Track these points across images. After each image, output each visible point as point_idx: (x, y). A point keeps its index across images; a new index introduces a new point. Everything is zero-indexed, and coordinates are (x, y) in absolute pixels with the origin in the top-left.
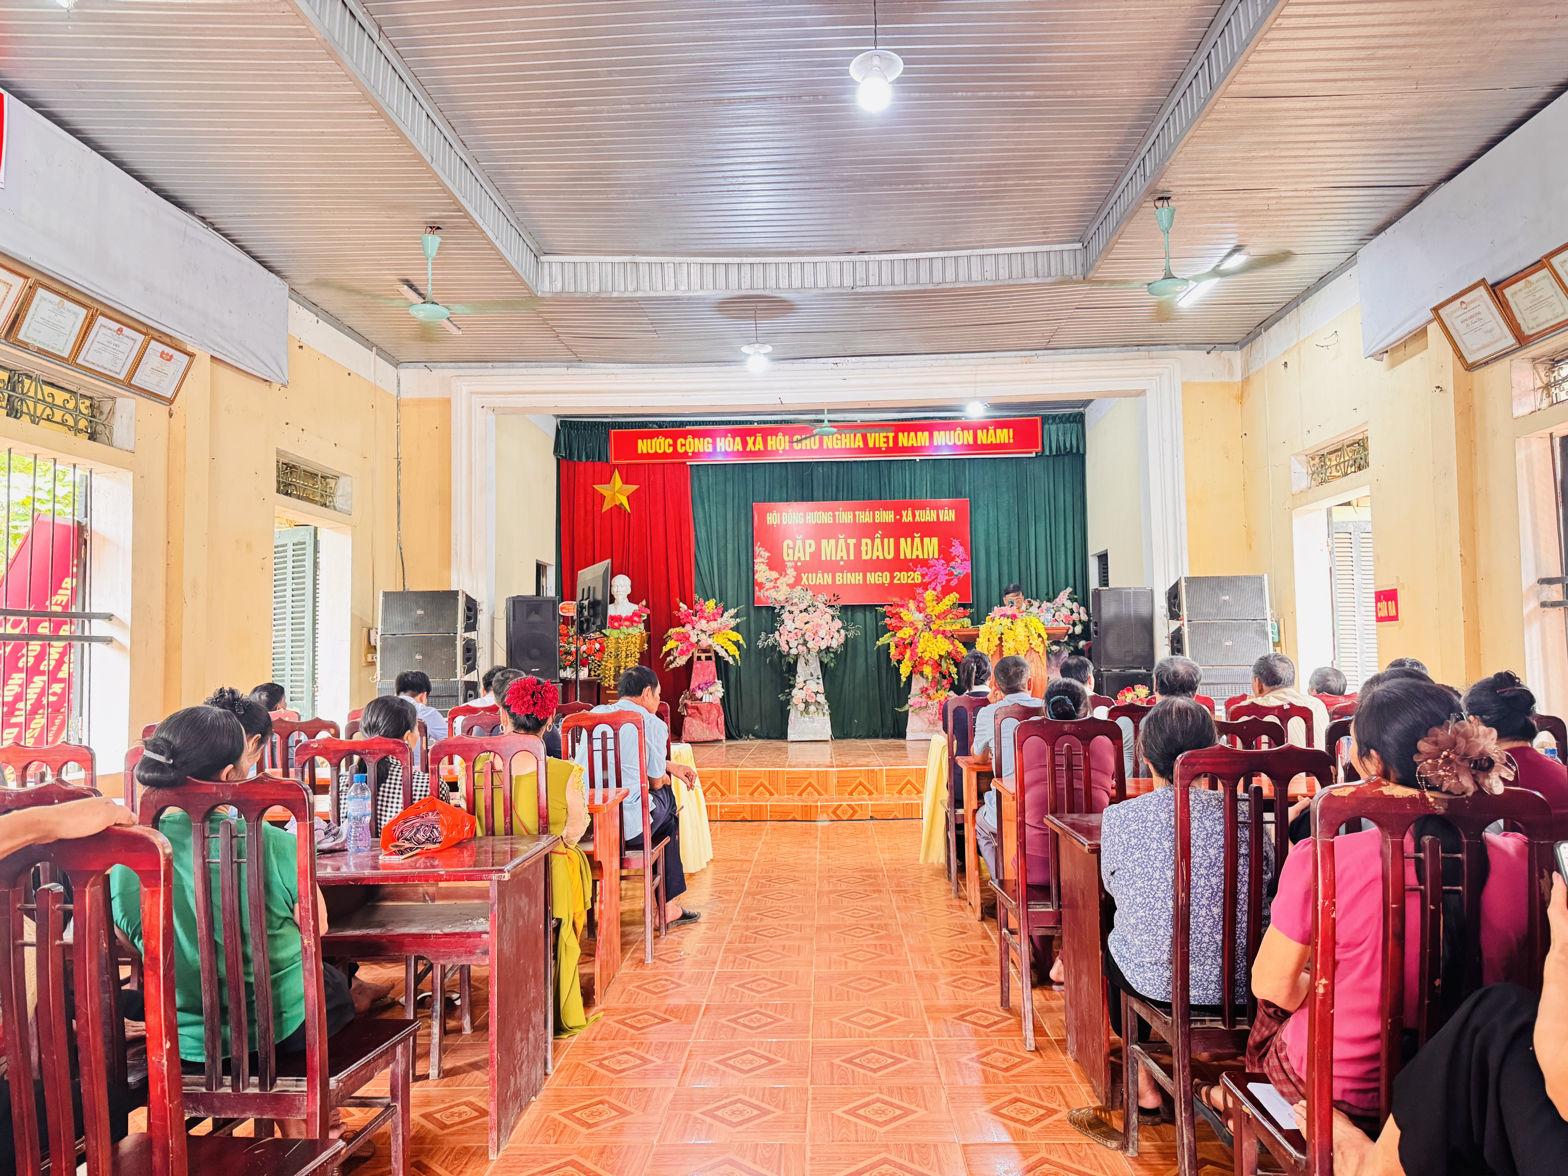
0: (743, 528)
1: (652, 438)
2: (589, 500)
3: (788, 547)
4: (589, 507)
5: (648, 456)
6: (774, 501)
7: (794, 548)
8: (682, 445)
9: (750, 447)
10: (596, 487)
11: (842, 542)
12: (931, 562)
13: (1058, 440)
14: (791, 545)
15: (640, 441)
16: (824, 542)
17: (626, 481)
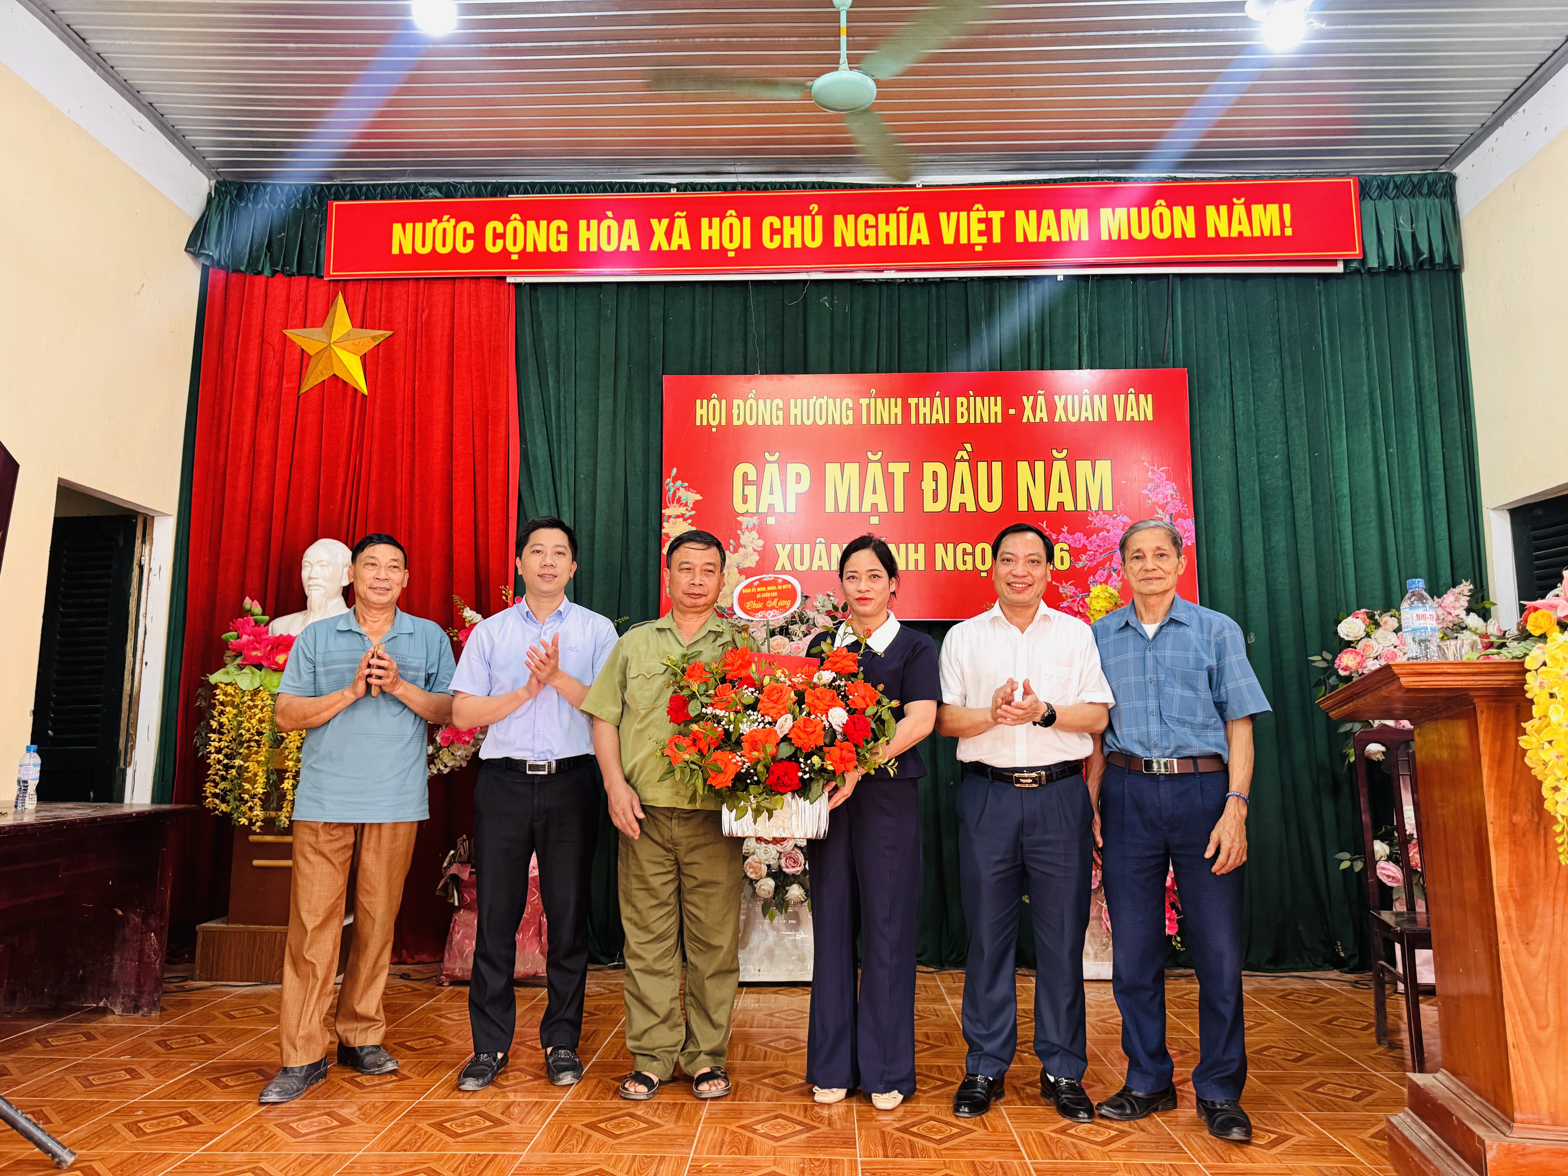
0: (638, 436)
1: (425, 220)
2: (272, 364)
3: (746, 481)
4: (271, 383)
5: (415, 259)
6: (712, 370)
7: (758, 483)
8: (497, 236)
9: (659, 241)
10: (290, 333)
11: (875, 469)
12: (1096, 521)
13: (1398, 234)
14: (752, 476)
15: (397, 227)
16: (833, 469)
17: (361, 321)
